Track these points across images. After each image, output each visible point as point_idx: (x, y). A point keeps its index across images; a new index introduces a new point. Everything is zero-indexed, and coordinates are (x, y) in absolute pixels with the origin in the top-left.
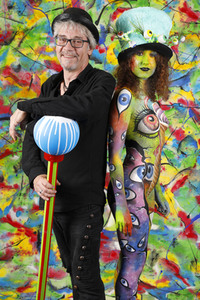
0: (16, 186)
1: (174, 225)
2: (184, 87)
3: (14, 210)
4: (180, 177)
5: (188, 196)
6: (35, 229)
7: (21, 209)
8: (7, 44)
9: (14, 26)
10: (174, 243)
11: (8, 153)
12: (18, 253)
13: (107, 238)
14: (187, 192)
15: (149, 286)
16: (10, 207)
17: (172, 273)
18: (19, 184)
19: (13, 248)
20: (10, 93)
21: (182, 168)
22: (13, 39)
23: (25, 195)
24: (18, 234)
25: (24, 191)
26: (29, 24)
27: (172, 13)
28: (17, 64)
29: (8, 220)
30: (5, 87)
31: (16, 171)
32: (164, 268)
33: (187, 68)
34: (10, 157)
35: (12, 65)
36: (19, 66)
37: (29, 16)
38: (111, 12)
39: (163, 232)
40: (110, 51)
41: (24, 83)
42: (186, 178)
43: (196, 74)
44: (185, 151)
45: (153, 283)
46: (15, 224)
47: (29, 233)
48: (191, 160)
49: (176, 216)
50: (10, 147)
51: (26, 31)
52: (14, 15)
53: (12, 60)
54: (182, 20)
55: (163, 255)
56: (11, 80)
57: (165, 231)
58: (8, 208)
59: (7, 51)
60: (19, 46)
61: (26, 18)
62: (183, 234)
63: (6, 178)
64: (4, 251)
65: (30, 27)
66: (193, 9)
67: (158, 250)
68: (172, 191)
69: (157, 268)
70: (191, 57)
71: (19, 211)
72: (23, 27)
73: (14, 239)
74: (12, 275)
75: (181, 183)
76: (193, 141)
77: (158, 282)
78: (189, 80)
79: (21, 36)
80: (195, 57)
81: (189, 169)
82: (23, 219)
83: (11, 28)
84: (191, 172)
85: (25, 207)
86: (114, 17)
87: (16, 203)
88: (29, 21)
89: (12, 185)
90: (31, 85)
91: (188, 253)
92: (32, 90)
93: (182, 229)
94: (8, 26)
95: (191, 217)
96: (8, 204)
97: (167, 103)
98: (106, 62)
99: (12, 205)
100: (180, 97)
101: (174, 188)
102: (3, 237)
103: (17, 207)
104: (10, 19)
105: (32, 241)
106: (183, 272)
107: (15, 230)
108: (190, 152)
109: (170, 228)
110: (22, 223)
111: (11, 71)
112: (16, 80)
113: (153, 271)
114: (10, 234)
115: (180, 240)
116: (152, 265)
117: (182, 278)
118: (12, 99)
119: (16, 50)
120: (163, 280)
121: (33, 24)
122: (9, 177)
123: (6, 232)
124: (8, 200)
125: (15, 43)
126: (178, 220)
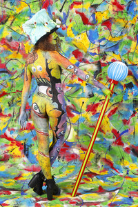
0: (10, 115)
1: (109, 138)
2: (115, 52)
3: (9, 130)
4: (113, 108)
5: (118, 120)
6: (22, 142)
7: (13, 130)
8: (3, 24)
9: (8, 12)
10: (110, 148)
11: (4, 94)
12: (12, 156)
13: (68, 147)
14: (117, 117)
15: (95, 174)
16: (6, 128)
17: (109, 167)
18: (12, 114)
19: (9, 154)
20: (5, 55)
21: (114, 102)
22: (7, 20)
23: (15, 120)
24: (11, 145)
25: (15, 118)
26: (17, 11)
27: (108, 5)
28: (10, 37)
29: (5, 136)
30: (2, 51)
31: (10, 105)
32: (104, 164)
33: (117, 40)
34: (6, 96)
35: (6, 37)
36: (11, 38)
37: (17, 5)
38: (70, 4)
39: (103, 142)
40: (69, 29)
41: (14, 49)
42: (116, 109)
43: (123, 43)
44: (116, 92)
45: (98, 173)
46: (10, 139)
47: (18, 144)
48: (119, 97)
49: (110, 132)
50: (6, 90)
51: (15, 16)
52: (8, 5)
53: (7, 34)
54: (113, 10)
55: (103, 156)
56: (5, 47)
57: (104, 141)
58: (5, 129)
59: (3, 28)
60: (11, 25)
61: (15, 7)
62: (115, 143)
63: (3, 110)
64: (3, 156)
65: (18, 13)
66: (120, 3)
67: (100, 153)
68: (108, 117)
69: (99, 163)
70: (120, 33)
71: (12, 130)
72: (13, 12)
73: (9, 148)
74: (9, 170)
75: (113, 112)
76: (121, 85)
77: (100, 172)
78: (118, 48)
79: (12, 19)
80: (122, 33)
81: (118, 103)
82: (15, 136)
83: (6, 13)
84: (120, 104)
85: (16, 128)
86: (71, 7)
87: (10, 126)
88: (17, 9)
89: (7, 114)
90: (19, 50)
91: (118, 154)
92: (19, 54)
93: (114, 140)
94: (4, 12)
95: (120, 132)
96: (5, 126)
97: (105, 62)
98: (66, 36)
99: (7, 127)
100: (113, 58)
101: (109, 115)
102: (2, 147)
103: (11, 128)
104: (5, 7)
105: (20, 149)
106: (115, 166)
107: (10, 143)
108: (119, 93)
109: (107, 139)
110: (14, 138)
111: (6, 41)
112: (9, 47)
113: (97, 165)
114: (6, 145)
115: (113, 146)
116: (96, 162)
117: (115, 169)
118: (7, 59)
119: (9, 27)
120: (104, 171)
121: (20, 11)
122: (5, 109)
123: (4, 144)
124: (4, 124)
125: (8, 23)
126: (112, 134)
